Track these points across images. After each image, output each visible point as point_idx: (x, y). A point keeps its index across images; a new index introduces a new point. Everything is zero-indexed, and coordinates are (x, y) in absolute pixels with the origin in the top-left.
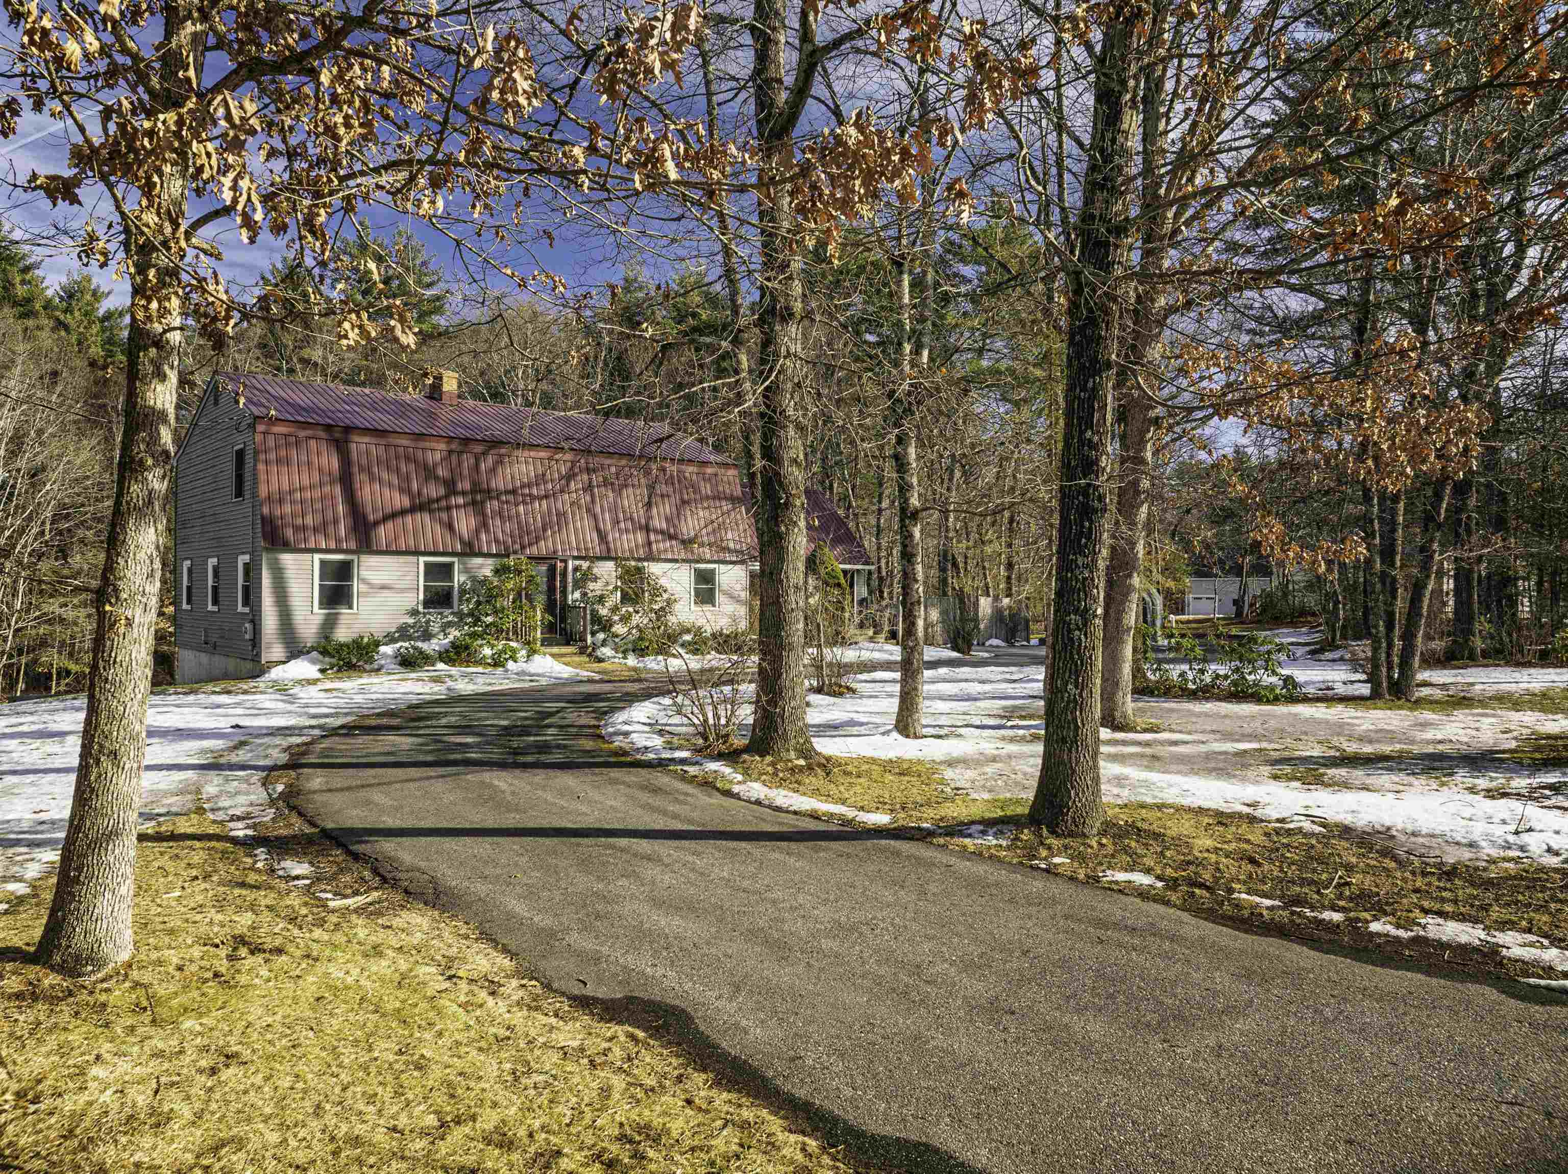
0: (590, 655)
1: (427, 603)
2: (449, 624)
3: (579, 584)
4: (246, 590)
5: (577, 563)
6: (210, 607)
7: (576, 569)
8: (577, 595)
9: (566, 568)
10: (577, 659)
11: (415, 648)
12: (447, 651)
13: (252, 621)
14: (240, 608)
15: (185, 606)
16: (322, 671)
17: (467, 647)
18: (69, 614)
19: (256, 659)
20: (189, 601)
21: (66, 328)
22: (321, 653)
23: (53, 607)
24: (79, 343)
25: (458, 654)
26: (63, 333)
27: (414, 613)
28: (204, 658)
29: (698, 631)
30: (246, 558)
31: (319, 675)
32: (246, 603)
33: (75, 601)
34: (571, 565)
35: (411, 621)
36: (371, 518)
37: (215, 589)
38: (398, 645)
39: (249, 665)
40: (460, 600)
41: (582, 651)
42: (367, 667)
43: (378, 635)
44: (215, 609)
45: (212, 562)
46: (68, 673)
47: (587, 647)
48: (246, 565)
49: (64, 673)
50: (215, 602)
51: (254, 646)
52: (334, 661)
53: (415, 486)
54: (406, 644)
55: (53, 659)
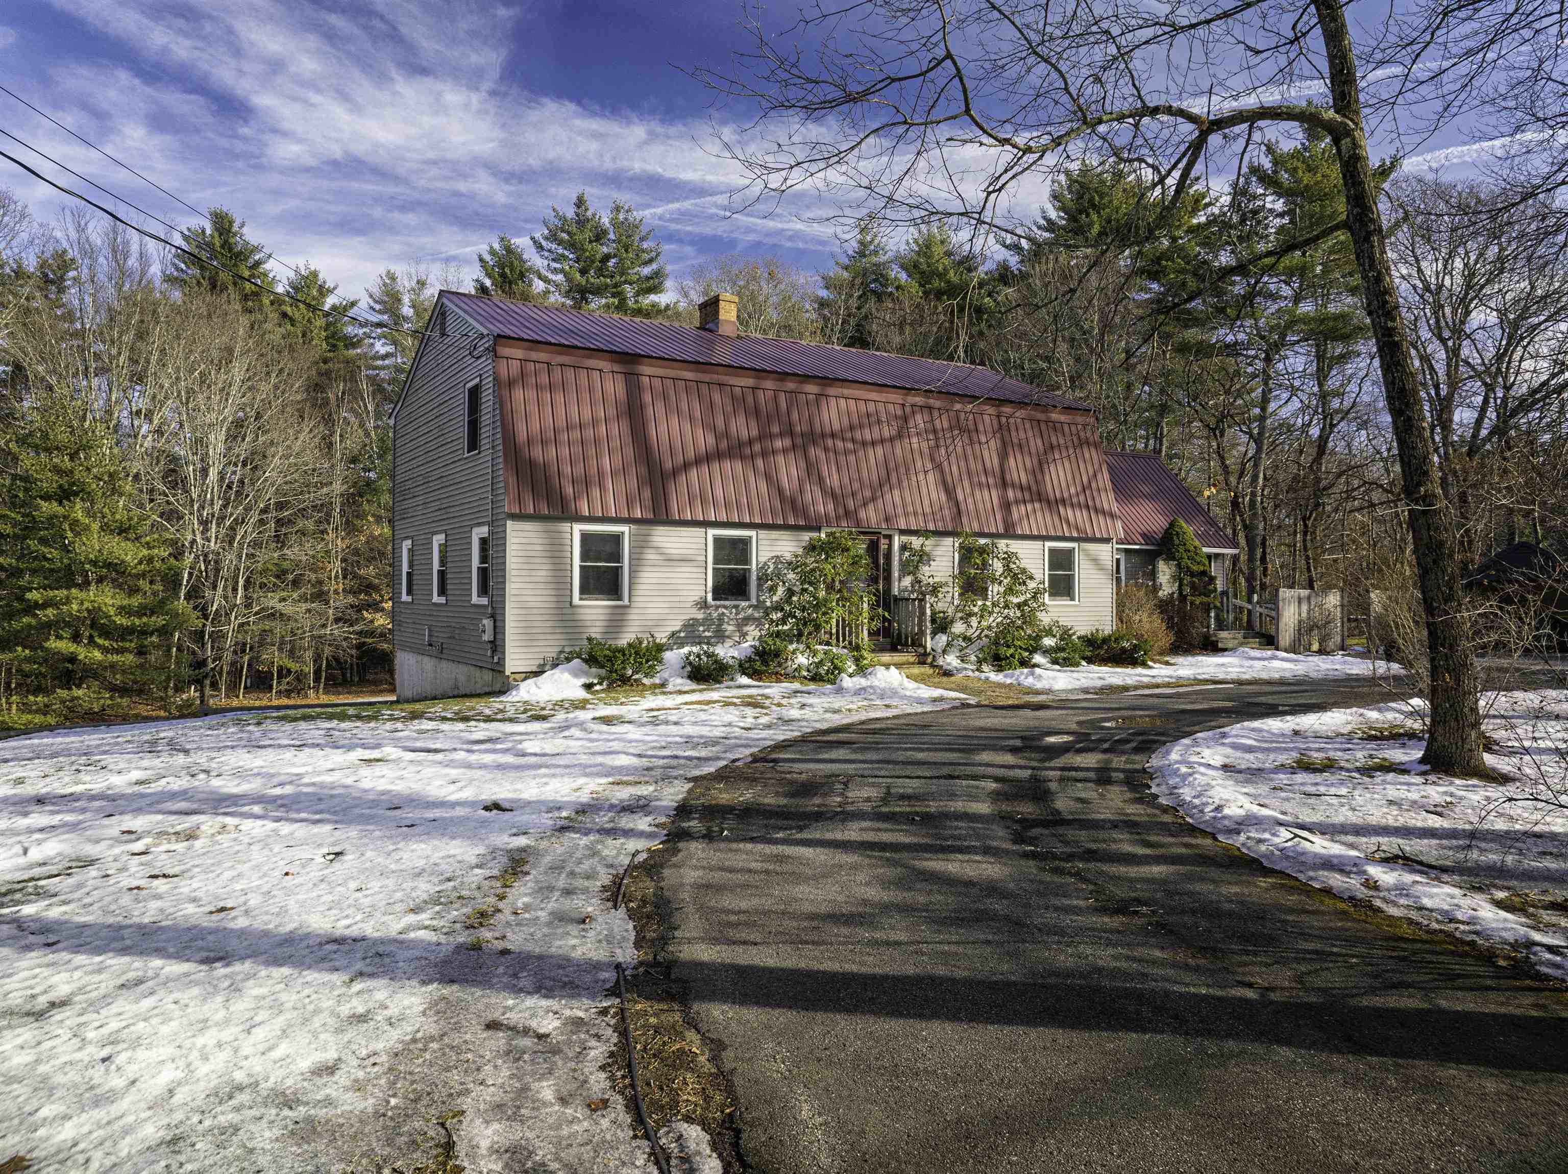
0: (932, 666)
1: (720, 592)
2: (747, 620)
3: (909, 568)
4: (484, 574)
5: (905, 538)
6: (436, 599)
7: (904, 548)
8: (907, 581)
9: (890, 546)
10: (916, 670)
11: (709, 655)
12: (749, 660)
13: (493, 616)
14: (475, 599)
15: (405, 598)
16: (588, 687)
17: (777, 654)
18: (288, 609)
19: (498, 668)
20: (409, 592)
21: (292, 321)
22: (586, 661)
23: (272, 601)
24: (304, 335)
25: (765, 663)
26: (289, 327)
27: (703, 604)
28: (428, 664)
29: (1066, 634)
30: (484, 531)
31: (582, 694)
32: (484, 590)
33: (295, 595)
34: (897, 542)
35: (700, 616)
36: (668, 465)
37: (442, 574)
38: (686, 650)
39: (488, 676)
40: (760, 587)
41: (923, 659)
42: (646, 681)
43: (662, 637)
44: (442, 600)
45: (438, 539)
46: (289, 671)
47: (926, 654)
48: (484, 542)
49: (283, 672)
50: (442, 591)
51: (494, 651)
52: (603, 672)
53: (720, 422)
54: (695, 649)
55: (274, 657)
